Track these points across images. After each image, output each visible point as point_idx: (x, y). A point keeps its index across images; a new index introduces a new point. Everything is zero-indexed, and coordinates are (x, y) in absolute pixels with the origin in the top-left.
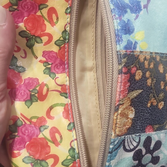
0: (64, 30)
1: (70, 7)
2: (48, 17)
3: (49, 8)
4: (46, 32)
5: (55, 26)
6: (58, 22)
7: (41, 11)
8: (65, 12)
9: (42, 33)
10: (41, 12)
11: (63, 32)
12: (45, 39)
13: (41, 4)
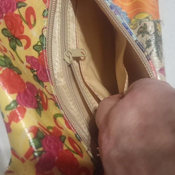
0: (41, 34)
1: (48, 9)
2: (26, 17)
3: (27, 7)
4: (24, 34)
5: (32, 29)
6: (35, 25)
7: (19, 9)
8: (43, 15)
9: (20, 35)
10: (19, 11)
11: (40, 37)
12: (24, 42)
13: (19, 2)
